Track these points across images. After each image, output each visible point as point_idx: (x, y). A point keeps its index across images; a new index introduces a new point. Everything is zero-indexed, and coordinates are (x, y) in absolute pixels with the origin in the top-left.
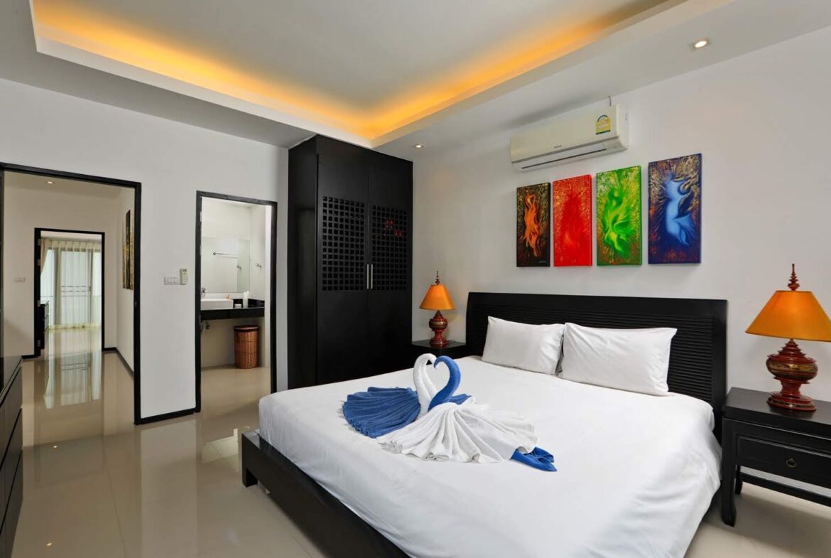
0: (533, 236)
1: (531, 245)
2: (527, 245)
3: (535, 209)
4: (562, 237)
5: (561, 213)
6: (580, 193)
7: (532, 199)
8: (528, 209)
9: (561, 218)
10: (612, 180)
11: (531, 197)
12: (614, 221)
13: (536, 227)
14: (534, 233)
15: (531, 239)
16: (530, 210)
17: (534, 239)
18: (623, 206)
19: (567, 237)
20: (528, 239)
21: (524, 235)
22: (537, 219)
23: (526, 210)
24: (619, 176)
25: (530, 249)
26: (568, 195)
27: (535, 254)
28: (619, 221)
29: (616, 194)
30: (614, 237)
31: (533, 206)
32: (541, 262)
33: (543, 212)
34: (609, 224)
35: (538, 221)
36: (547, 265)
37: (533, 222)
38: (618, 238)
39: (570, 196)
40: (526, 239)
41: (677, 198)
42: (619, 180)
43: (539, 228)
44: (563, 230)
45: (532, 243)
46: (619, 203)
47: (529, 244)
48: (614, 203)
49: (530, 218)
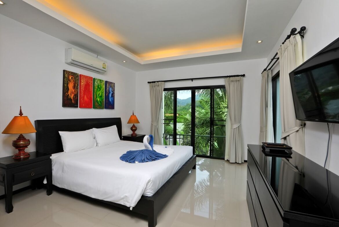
0: (72, 94)
1: (71, 98)
2: (69, 97)
3: (73, 83)
4: (84, 97)
5: (84, 88)
6: (90, 82)
7: (72, 78)
8: (70, 82)
9: (83, 89)
10: (99, 82)
11: (72, 77)
12: (99, 95)
13: (73, 90)
14: (73, 93)
15: (71, 95)
16: (71, 82)
17: (73, 95)
18: (101, 91)
19: (85, 97)
20: (70, 95)
21: (68, 92)
22: (74, 87)
23: (69, 82)
24: (100, 81)
25: (71, 99)
26: (86, 82)
27: (73, 102)
28: (100, 95)
29: (99, 87)
30: (99, 100)
31: (72, 81)
32: (75, 105)
33: (76, 85)
34: (98, 96)
35: (75, 88)
36: (77, 107)
37: (72, 88)
38: (100, 101)
39: (87, 82)
40: (69, 95)
41: (111, 93)
42: (100, 83)
43: (75, 91)
44: (84, 94)
45: (72, 97)
46: (100, 90)
47: (70, 97)
48: (99, 89)
49: (71, 86)
